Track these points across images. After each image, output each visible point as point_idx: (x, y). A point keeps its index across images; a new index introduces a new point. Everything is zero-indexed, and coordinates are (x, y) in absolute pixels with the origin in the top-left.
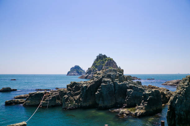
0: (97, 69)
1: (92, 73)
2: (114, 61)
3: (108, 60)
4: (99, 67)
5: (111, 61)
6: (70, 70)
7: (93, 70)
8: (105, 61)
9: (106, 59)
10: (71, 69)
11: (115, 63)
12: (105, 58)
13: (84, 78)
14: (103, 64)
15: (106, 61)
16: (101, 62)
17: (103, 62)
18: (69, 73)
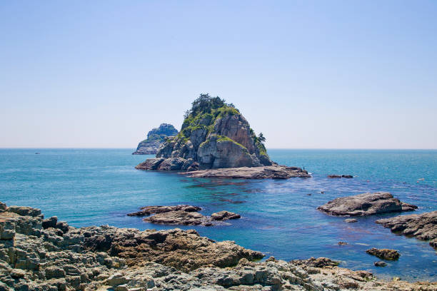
0: (189, 142)
1: (174, 152)
2: (240, 118)
3: (222, 115)
4: (197, 136)
5: (233, 117)
6: (146, 138)
7: (179, 145)
8: (216, 116)
9: (219, 109)
10: (150, 133)
11: (245, 122)
12: (216, 107)
13: (150, 167)
14: (208, 125)
15: (219, 118)
16: (201, 120)
17: (209, 122)
18: (140, 145)
